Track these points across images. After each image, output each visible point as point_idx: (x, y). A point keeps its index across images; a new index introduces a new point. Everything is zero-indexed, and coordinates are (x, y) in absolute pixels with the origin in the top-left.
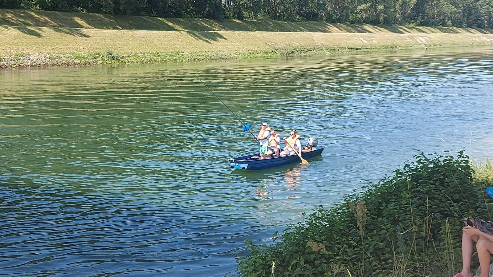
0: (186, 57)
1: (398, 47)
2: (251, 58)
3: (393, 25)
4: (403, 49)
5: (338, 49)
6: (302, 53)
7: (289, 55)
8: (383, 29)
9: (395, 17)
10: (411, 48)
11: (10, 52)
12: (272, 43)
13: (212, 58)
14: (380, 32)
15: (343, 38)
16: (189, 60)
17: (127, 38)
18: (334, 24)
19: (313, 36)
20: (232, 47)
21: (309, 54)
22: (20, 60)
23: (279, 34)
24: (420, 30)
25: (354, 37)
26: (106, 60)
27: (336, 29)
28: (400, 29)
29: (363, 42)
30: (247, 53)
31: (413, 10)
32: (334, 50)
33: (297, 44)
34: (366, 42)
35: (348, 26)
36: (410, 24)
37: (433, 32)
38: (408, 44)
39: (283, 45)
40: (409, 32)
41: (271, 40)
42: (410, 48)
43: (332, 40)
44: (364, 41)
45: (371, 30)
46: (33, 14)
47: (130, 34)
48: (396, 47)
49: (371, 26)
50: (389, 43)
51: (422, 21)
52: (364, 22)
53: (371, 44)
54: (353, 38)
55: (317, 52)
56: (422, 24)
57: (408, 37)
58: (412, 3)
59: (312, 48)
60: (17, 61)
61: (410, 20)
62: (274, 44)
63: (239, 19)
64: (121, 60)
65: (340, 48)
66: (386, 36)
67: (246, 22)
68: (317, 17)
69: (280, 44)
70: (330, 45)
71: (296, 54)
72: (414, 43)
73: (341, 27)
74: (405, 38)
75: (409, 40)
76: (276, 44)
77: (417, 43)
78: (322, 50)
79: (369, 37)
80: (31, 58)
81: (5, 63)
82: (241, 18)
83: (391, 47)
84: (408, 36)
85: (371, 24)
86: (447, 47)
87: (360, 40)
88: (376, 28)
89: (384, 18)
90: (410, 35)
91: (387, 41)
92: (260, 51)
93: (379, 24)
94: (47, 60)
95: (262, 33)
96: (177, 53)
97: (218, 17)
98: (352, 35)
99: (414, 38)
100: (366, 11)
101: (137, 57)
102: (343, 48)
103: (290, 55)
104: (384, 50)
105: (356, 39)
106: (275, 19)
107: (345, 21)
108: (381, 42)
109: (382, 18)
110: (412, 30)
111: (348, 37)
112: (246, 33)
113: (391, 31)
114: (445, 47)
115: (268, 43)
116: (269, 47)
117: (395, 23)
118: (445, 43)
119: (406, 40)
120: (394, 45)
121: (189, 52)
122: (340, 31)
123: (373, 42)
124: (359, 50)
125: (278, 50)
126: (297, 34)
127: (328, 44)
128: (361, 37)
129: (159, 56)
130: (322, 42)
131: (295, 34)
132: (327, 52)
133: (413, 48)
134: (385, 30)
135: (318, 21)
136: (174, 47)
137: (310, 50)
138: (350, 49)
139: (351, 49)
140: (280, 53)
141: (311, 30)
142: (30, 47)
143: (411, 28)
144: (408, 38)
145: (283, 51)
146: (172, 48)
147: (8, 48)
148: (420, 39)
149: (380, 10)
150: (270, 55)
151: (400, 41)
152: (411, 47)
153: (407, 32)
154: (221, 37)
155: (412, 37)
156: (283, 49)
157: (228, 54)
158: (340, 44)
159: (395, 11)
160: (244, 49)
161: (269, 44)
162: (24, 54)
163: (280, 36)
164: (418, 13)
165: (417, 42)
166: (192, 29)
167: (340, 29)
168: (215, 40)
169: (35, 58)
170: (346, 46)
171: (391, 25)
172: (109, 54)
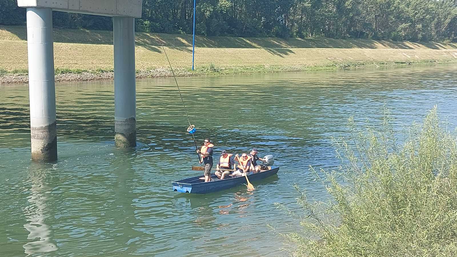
0: (267, 70)
1: (437, 61)
2: (317, 70)
3: (430, 42)
4: (441, 63)
5: (386, 63)
6: (357, 66)
7: (346, 68)
8: (421, 45)
9: (431, 35)
10: (448, 62)
11: (143, 66)
12: (332, 58)
13: (287, 70)
14: (419, 48)
15: (389, 54)
16: (270, 72)
17: (222, 55)
18: (378, 41)
19: (365, 52)
20: (301, 62)
21: (362, 67)
22: (151, 72)
23: (337, 50)
24: (454, 45)
25: (398, 53)
26: (210, 72)
27: (381, 45)
28: (436, 46)
29: (407, 57)
30: (313, 66)
31: (446, 29)
32: (383, 64)
33: (352, 58)
34: (409, 57)
35: (391, 42)
36: (444, 41)
38: (445, 58)
39: (340, 59)
40: (445, 48)
41: (330, 56)
42: (446, 62)
43: (380, 55)
44: (408, 56)
45: (411, 46)
46: (148, 34)
47: (223, 51)
48: (435, 61)
49: (411, 43)
50: (429, 58)
51: (455, 38)
52: (404, 40)
53: (413, 59)
54: (398, 54)
55: (369, 66)
56: (455, 41)
57: (445, 52)
58: (447, 22)
59: (364, 62)
60: (149, 73)
61: (444, 37)
62: (333, 58)
63: (301, 38)
64: (220, 72)
65: (388, 62)
66: (426, 51)
67: (306, 40)
68: (363, 35)
69: (338, 59)
70: (380, 60)
71: (352, 67)
72: (450, 58)
73: (385, 43)
74: (442, 54)
76: (335, 59)
77: (453, 58)
78: (373, 64)
79: (411, 53)
80: (158, 70)
81: (142, 74)
82: (302, 37)
83: (431, 62)
84: (444, 52)
85: (410, 41)
87: (404, 55)
88: (415, 44)
89: (422, 35)
90: (446, 51)
91: (427, 56)
92: (323, 65)
93: (418, 40)
94: (169, 72)
95: (322, 49)
96: (260, 66)
97: (284, 37)
98: (396, 51)
99: (450, 53)
100: (405, 29)
101: (231, 69)
102: (389, 62)
103: (347, 68)
104: (425, 64)
105: (400, 54)
106: (329, 37)
107: (388, 38)
108: (422, 57)
109: (420, 36)
110: (446, 45)
111: (393, 52)
112: (310, 50)
113: (428, 47)
115: (329, 58)
116: (330, 61)
117: (431, 40)
119: (443, 55)
120: (433, 59)
121: (269, 65)
122: (385, 48)
123: (415, 57)
124: (404, 64)
125: (337, 64)
126: (351, 50)
127: (378, 59)
128: (404, 52)
129: (247, 69)
130: (372, 57)
131: (349, 50)
132: (377, 66)
134: (423, 46)
135: (364, 38)
136: (257, 61)
137: (363, 64)
138: (396, 63)
139: (397, 63)
140: (339, 66)
141: (360, 46)
142: (156, 62)
143: (445, 45)
144: (445, 54)
145: (341, 64)
146: (255, 63)
147: (141, 63)
148: (455, 54)
149: (419, 29)
150: (331, 68)
151: (439, 56)
152: (448, 61)
153: (442, 48)
154: (290, 51)
155: (448, 53)
156: (341, 63)
157: (299, 67)
158: (388, 59)
159: (431, 30)
160: (311, 63)
161: (330, 59)
162: (152, 67)
163: (337, 52)
164: (451, 31)
165: (453, 57)
166: (267, 46)
167: (385, 46)
168: (286, 54)
169: (161, 71)
170: (392, 60)
171: (428, 42)
172: (212, 67)
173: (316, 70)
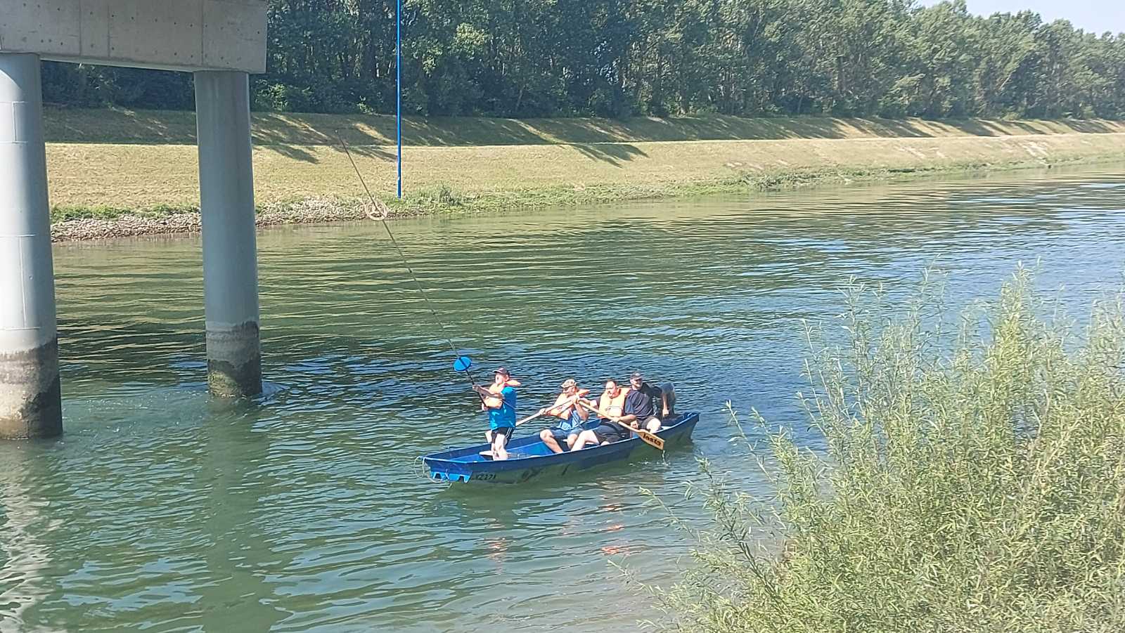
0: (580, 197)
1: (988, 164)
2: (702, 194)
3: (970, 119)
4: (1000, 170)
5: (868, 172)
6: (797, 183)
7: (771, 186)
8: (951, 127)
9: (973, 101)
10: (1016, 166)
11: (271, 194)
12: (738, 164)
13: (629, 196)
14: (946, 133)
15: (875, 150)
16: (587, 202)
17: (467, 162)
18: (847, 119)
19: (815, 147)
20: (662, 174)
21: (809, 183)
22: (292, 210)
23: (748, 144)
24: (1028, 126)
25: (896, 147)
26: (439, 206)
27: (853, 130)
28: (985, 126)
29: (916, 156)
30: (692, 185)
31: (1008, 87)
32: (860, 174)
33: (786, 163)
34: (923, 156)
35: (877, 121)
36: (1004, 116)
37: (1055, 131)
38: (1009, 157)
39: (757, 166)
40: (1006, 133)
41: (732, 158)
42: (1013, 165)
43: (853, 154)
44: (919, 154)
45: (925, 130)
46: (282, 118)
47: (469, 153)
48: (984, 165)
49: (925, 122)
50: (969, 157)
51: (1029, 107)
52: (909, 115)
53: (932, 160)
54: (894, 149)
55: (827, 179)
56: (1030, 114)
57: (1009, 142)
58: (1009, 70)
59: (816, 172)
60: (289, 213)
61: (1005, 106)
62: (741, 164)
63: (659, 117)
64: (465, 204)
65: (872, 169)
66: (961, 142)
67: (674, 121)
68: (811, 107)
69: (751, 165)
70: (852, 164)
71: (785, 185)
72: (1021, 156)
73: (864, 124)
74: (1001, 145)
75: (1009, 150)
76: (743, 165)
77: (1028, 156)
78: (836, 174)
79: (926, 145)
80: (310, 205)
81: (269, 215)
82: (662, 113)
83: (974, 166)
84: (1006, 142)
85: (923, 117)
86: (1092, 163)
87: (909, 151)
88: (935, 125)
89: (951, 103)
90: (1009, 140)
91: (965, 153)
92: (716, 180)
93: (940, 116)
94: (338, 208)
95: (713, 143)
96: (563, 189)
97: (619, 114)
98: (892, 143)
99: (1021, 144)
100: (910, 90)
101: (492, 198)
102: (875, 171)
103: (774, 187)
104: (961, 171)
105: (901, 150)
106: (728, 112)
107: (870, 113)
108: (952, 155)
109: (946, 104)
110: (1011, 126)
111: (885, 146)
112: (683, 145)
113: (968, 132)
114: (1087, 164)
115: (729, 164)
116: (732, 172)
117: (973, 114)
118: (1085, 153)
119: (1003, 151)
120: (981, 161)
121: (583, 185)
122: (865, 135)
123: (936, 156)
124: (910, 174)
125: (750, 178)
126: (783, 144)
127: (847, 162)
128: (911, 145)
129: (531, 195)
130: (834, 158)
131: (778, 143)
132: (846, 180)
133: (1020, 165)
134: (955, 129)
135: (813, 114)
136: (554, 176)
137: (813, 177)
138: (891, 171)
139: (894, 171)
140: (755, 183)
141: (804, 133)
142: (303, 185)
143: (1007, 124)
144: (1007, 146)
145: (760, 178)
146: (550, 179)
147: (266, 188)
148: (1033, 147)
149: (943, 88)
150: (736, 187)
151: (991, 152)
152: (1015, 164)
153: (1001, 133)
154: (636, 151)
155: (1016, 143)
156: (759, 176)
157: (658, 188)
158: (872, 161)
159: (973, 89)
160: (686, 178)
161: (731, 165)
162: (296, 197)
163: (749, 149)
164: (1020, 89)
165: (1028, 153)
166: (579, 138)
167: (862, 130)
168: (626, 158)
169: (317, 205)
170: (883, 165)
171: (967, 119)
172: (445, 193)
173: (699, 193)
